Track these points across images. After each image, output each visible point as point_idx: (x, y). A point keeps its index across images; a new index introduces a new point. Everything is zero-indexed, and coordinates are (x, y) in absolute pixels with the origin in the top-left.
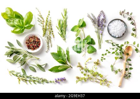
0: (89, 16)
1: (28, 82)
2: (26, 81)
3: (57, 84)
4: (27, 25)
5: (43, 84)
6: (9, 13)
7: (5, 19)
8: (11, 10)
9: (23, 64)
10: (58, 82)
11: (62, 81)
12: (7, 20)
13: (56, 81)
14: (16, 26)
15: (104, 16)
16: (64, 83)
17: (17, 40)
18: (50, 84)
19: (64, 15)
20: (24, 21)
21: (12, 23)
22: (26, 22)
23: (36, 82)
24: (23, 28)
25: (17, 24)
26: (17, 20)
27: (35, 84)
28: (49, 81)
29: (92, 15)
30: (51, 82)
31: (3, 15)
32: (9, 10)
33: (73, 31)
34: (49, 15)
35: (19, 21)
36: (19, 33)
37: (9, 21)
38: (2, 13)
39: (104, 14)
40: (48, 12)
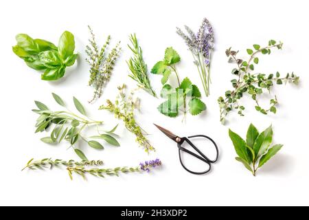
0: (180, 33)
1: (88, 175)
2: (84, 172)
3: (146, 173)
4: (68, 59)
5: (117, 175)
6: (26, 44)
7: (21, 57)
8: (28, 38)
9: (75, 141)
10: (147, 169)
11: (154, 166)
12: (26, 59)
13: (143, 168)
14: (46, 66)
15: (210, 29)
16: (159, 169)
17: (53, 94)
18: (130, 174)
19: (133, 47)
20: (60, 53)
21: (37, 63)
22: (63, 53)
23: (104, 174)
24: (62, 67)
25: (46, 61)
26: (46, 53)
27: (102, 176)
28: (128, 169)
29: (187, 28)
30: (132, 170)
31: (17, 50)
32: (24, 39)
33: (156, 73)
34: (108, 43)
35: (50, 53)
36: (56, 79)
37: (30, 59)
38: (13, 48)
39: (209, 25)
40: (107, 38)
